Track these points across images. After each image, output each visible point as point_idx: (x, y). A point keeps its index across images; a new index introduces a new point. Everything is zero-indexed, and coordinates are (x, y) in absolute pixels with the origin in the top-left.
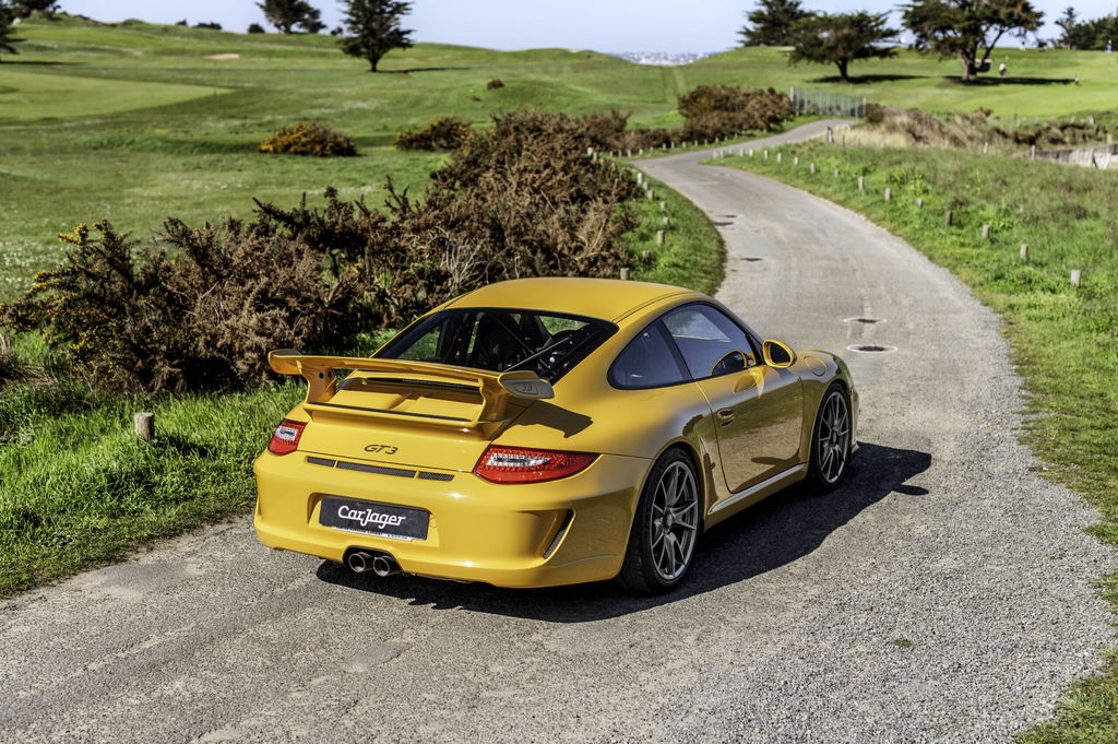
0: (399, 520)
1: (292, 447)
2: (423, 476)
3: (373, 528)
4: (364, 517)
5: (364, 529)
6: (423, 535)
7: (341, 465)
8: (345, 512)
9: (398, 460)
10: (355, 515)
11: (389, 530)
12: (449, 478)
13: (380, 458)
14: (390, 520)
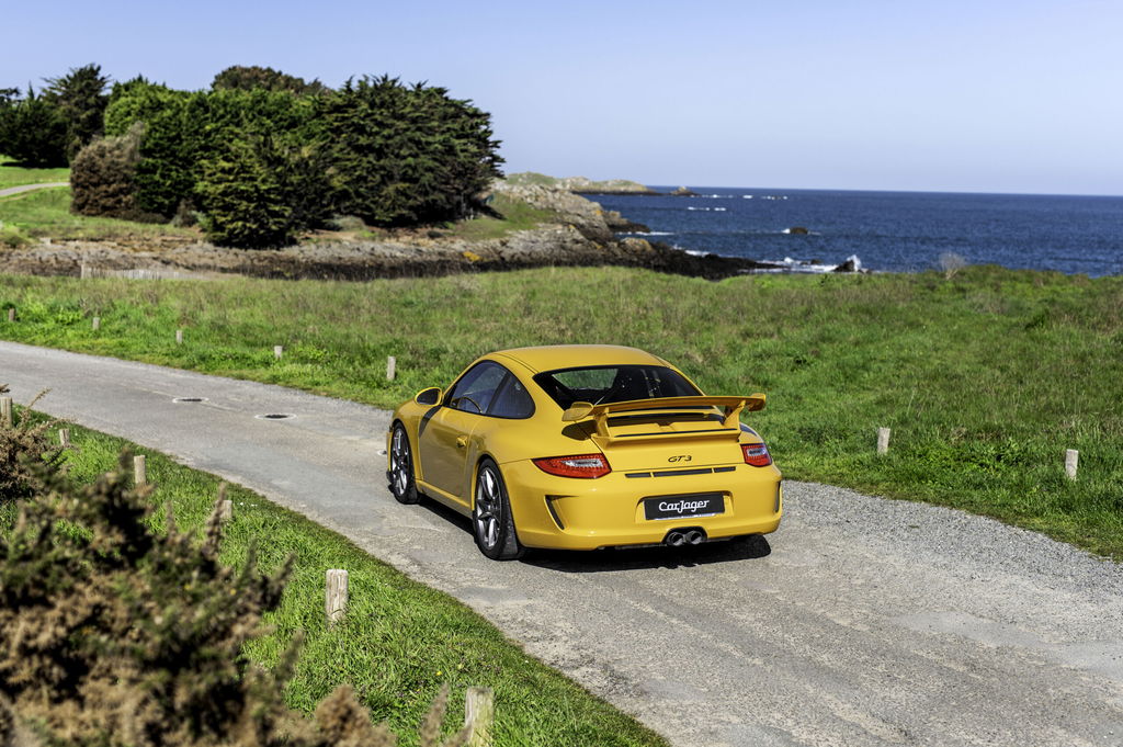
0: (704, 504)
1: (606, 469)
2: (717, 470)
3: (688, 513)
4: (679, 506)
5: (680, 515)
6: (722, 510)
7: (657, 474)
8: (664, 507)
9: (694, 464)
10: (672, 507)
11: (699, 511)
12: (733, 469)
13: (682, 465)
14: (699, 505)
